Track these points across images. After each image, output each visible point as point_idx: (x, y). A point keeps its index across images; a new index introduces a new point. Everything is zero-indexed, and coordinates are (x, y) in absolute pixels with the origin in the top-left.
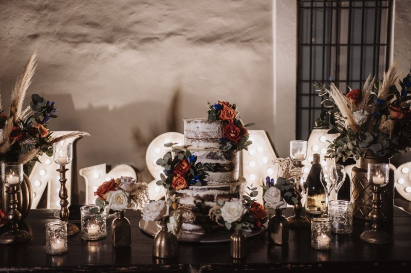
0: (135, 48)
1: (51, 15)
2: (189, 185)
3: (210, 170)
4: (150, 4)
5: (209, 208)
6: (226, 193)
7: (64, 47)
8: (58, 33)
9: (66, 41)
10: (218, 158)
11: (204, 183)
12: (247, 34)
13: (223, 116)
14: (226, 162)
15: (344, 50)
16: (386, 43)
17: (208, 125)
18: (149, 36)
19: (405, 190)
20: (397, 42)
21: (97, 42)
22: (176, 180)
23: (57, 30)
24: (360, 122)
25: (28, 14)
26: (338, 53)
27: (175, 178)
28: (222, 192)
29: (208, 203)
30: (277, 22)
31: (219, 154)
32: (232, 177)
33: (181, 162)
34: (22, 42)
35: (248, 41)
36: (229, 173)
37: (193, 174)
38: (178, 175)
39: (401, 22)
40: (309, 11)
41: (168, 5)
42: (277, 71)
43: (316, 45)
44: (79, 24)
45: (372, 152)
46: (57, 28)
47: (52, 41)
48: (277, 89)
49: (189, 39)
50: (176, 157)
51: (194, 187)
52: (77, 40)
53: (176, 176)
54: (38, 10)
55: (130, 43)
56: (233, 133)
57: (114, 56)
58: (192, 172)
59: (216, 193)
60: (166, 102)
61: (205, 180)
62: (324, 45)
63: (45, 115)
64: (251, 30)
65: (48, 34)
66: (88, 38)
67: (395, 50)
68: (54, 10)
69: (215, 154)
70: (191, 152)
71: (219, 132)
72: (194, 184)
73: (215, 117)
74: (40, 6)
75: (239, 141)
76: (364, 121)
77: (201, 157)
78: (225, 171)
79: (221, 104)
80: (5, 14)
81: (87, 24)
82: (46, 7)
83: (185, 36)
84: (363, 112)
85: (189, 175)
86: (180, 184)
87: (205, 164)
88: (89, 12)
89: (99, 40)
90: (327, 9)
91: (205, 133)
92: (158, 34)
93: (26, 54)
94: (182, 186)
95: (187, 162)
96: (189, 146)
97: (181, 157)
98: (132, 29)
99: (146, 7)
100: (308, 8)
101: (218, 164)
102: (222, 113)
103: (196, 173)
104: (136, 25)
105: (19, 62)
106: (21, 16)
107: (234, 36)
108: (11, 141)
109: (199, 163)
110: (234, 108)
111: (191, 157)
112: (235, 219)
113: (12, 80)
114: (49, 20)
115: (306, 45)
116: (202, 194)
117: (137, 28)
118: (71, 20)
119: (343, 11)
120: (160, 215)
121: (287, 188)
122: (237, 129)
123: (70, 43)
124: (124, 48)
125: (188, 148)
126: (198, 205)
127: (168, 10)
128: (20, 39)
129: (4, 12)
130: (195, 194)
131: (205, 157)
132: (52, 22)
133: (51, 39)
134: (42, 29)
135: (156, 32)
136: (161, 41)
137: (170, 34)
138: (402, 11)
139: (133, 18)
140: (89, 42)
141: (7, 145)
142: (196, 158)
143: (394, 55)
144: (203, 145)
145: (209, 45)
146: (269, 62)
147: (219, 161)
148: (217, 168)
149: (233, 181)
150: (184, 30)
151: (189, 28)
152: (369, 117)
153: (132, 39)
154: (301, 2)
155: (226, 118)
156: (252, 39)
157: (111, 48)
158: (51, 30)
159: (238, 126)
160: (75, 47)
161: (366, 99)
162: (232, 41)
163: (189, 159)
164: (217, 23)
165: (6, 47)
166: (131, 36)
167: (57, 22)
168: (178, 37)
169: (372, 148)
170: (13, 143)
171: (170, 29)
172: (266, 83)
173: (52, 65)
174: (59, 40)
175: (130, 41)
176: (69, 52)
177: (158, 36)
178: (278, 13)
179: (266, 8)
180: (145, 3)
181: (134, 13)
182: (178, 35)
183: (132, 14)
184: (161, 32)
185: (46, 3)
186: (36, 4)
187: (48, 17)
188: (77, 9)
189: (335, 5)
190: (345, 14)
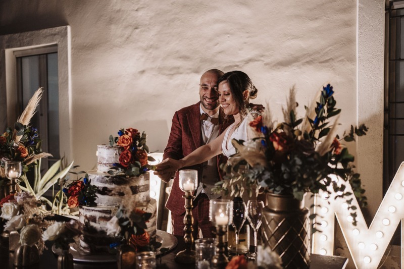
1: (154, 53)
2: (82, 205)
4: (232, 34)
6: (108, 216)
7: (163, 79)
8: (159, 68)
9: (164, 74)
10: (106, 182)
11: (94, 205)
12: (327, 53)
18: (230, 64)
21: (188, 73)
28: (103, 215)
29: (92, 224)
34: (134, 78)
35: (327, 61)
41: (247, 33)
44: (174, 59)
46: (158, 63)
47: (154, 75)
49: (266, 64)
51: (86, 207)
52: (172, 73)
54: (146, 50)
59: (98, 215)
61: (95, 202)
64: (330, 49)
65: (152, 69)
66: (181, 70)
68: (157, 48)
71: (116, 158)
74: (147, 46)
78: (112, 195)
80: (124, 56)
81: (180, 58)
82: (151, 47)
83: (263, 61)
86: (74, 203)
88: (182, 47)
89: (189, 71)
92: (239, 62)
98: (215, 59)
99: (229, 37)
101: (106, 188)
104: (219, 55)
106: (134, 56)
107: (312, 57)
114: (153, 57)
116: (89, 214)
117: (220, 57)
118: (168, 55)
123: (167, 75)
126: (86, 224)
127: (248, 38)
128: (133, 75)
129: (124, 54)
130: (85, 214)
131: (95, 180)
132: (155, 59)
133: (154, 73)
134: (148, 65)
135: (236, 60)
136: (241, 68)
137: (248, 61)
139: (217, 48)
140: (181, 73)
145: (285, 68)
147: (107, 185)
148: (105, 192)
150: (262, 56)
151: (267, 54)
155: (122, 144)
156: (332, 59)
157: (198, 78)
158: (154, 65)
160: (171, 79)
162: (308, 63)
164: (295, 46)
165: (124, 82)
166: (215, 66)
167: (158, 58)
168: (256, 63)
171: (249, 56)
173: (154, 95)
174: (159, 73)
177: (238, 64)
179: (349, 24)
180: (228, 34)
181: (218, 44)
182: (256, 61)
183: (216, 45)
184: (241, 59)
185: (151, 43)
186: (144, 45)
187: (152, 55)
188: (174, 45)
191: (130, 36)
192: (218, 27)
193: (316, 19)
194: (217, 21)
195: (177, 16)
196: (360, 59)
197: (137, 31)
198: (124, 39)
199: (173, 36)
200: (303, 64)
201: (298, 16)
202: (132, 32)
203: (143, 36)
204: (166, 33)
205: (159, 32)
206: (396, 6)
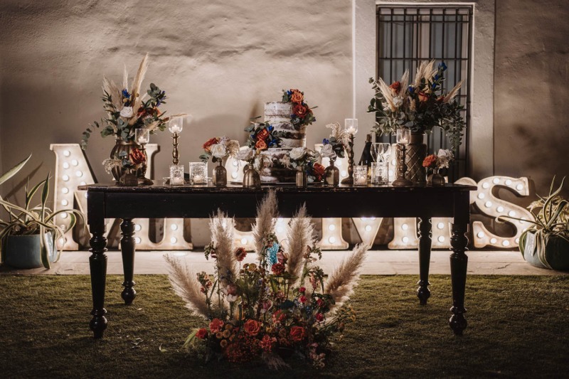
0: (214, 61)
1: (131, 28)
2: (268, 147)
3: (283, 136)
4: (229, 18)
8: (137, 46)
10: (289, 128)
11: (279, 146)
12: (327, 47)
13: (294, 99)
14: (295, 132)
16: (467, 57)
17: (282, 105)
18: (228, 49)
19: (485, 206)
20: (477, 56)
21: (176, 55)
22: (259, 143)
23: (137, 43)
24: (397, 105)
25: (110, 27)
29: (281, 160)
30: (356, 35)
31: (290, 125)
33: (262, 130)
34: (102, 55)
35: (327, 54)
36: (298, 140)
37: (271, 139)
38: (260, 140)
39: (481, 37)
40: (389, 24)
41: (247, 18)
42: (356, 86)
43: (396, 59)
44: (158, 38)
46: (137, 41)
47: (131, 54)
48: (357, 102)
49: (267, 53)
50: (259, 127)
51: (272, 149)
52: (156, 53)
53: (258, 140)
54: (119, 23)
55: (209, 56)
56: (301, 111)
57: (193, 69)
58: (270, 137)
60: (245, 115)
61: (280, 144)
62: (404, 59)
63: (157, 101)
64: (330, 44)
65: (128, 47)
66: (168, 51)
67: (475, 64)
68: (134, 23)
69: (287, 125)
70: (270, 124)
71: (290, 111)
72: (272, 146)
73: (288, 100)
74: (121, 20)
75: (305, 117)
76: (400, 104)
77: (277, 127)
78: (294, 138)
79: (293, 91)
81: (167, 37)
82: (126, 21)
83: (264, 49)
84: (400, 98)
85: (268, 139)
86: (262, 146)
87: (280, 132)
88: (168, 25)
89: (178, 53)
90: (407, 23)
91: (280, 111)
92: (237, 48)
93: (106, 67)
94: (263, 148)
95: (267, 130)
97: (262, 127)
98: (211, 42)
99: (226, 20)
100: (387, 22)
101: (289, 133)
102: (293, 96)
103: (273, 138)
104: (215, 39)
105: (98, 75)
106: (102, 29)
107: (314, 49)
108: (138, 115)
109: (276, 131)
110: (302, 94)
111: (269, 128)
114: (129, 33)
115: (386, 59)
116: (277, 154)
117: (216, 41)
118: (150, 33)
119: (423, 25)
120: (249, 156)
121: (337, 144)
122: (304, 108)
124: (203, 61)
125: (268, 122)
126: (275, 160)
127: (247, 23)
128: (100, 52)
130: (272, 154)
131: (279, 127)
132: (132, 36)
133: (131, 52)
134: (122, 42)
135: (235, 45)
136: (240, 54)
137: (249, 48)
138: (482, 26)
139: (212, 31)
140: (169, 55)
141: (136, 118)
142: (273, 128)
143: (475, 70)
144: (278, 119)
145: (288, 58)
146: (349, 75)
147: (290, 131)
148: (288, 136)
150: (263, 44)
151: (269, 42)
152: (404, 101)
153: (211, 52)
154: (380, 16)
155: (296, 100)
156: (332, 53)
157: (190, 62)
158: (130, 43)
159: (304, 106)
160: (155, 60)
162: (310, 54)
164: (296, 37)
165: (87, 60)
166: (210, 50)
167: (137, 35)
168: (257, 50)
170: (140, 117)
171: (249, 43)
172: (346, 96)
174: (139, 53)
175: (209, 54)
177: (237, 50)
178: (356, 27)
179: (346, 22)
180: (224, 16)
181: (213, 26)
182: (257, 48)
183: (211, 27)
184: (241, 45)
185: (126, 16)
186: (116, 17)
187: (128, 31)
188: (157, 22)
189: (415, 18)
190: (425, 29)
191: (96, 4)
192: (212, 8)
193: (317, 13)
196: (357, 55)
198: (86, 7)
199: (156, 12)
200: (306, 55)
201: (299, 8)
203: (114, 6)
204: (146, 7)
205: (137, 4)
206: (383, 12)
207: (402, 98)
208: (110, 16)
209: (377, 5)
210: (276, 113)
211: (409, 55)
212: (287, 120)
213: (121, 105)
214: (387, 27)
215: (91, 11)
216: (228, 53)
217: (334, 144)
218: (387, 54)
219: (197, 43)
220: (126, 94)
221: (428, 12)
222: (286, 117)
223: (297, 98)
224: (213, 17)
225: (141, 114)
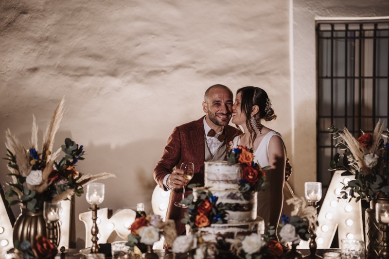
0: (140, 81)
1: (52, 47)
2: (211, 223)
3: (230, 209)
4: (157, 35)
5: (229, 244)
6: (246, 230)
7: (65, 80)
8: (58, 66)
9: (67, 75)
10: (237, 198)
11: (225, 222)
12: (262, 66)
13: (242, 159)
14: (244, 202)
15: (368, 83)
17: (228, 168)
18: (155, 69)
21: (100, 76)
22: (199, 219)
23: (58, 62)
24: (370, 165)
25: (29, 46)
26: (362, 86)
27: (198, 217)
28: (241, 230)
29: (228, 240)
30: (294, 53)
31: (239, 195)
32: (250, 216)
33: (203, 202)
34: (21, 76)
35: (263, 74)
36: (248, 212)
37: (215, 213)
38: (201, 214)
40: (330, 41)
41: (176, 36)
43: (337, 78)
44: (81, 57)
45: (384, 193)
46: (58, 61)
47: (52, 75)
49: (198, 72)
50: (199, 198)
51: (216, 225)
52: (79, 74)
53: (199, 214)
54: (39, 42)
55: (135, 76)
56: (252, 175)
57: (118, 90)
58: (214, 211)
59: (236, 230)
61: (226, 219)
62: (346, 77)
63: (74, 158)
64: (266, 62)
65: (48, 67)
66: (91, 71)
68: (55, 42)
69: (235, 195)
70: (213, 192)
71: (238, 174)
72: (215, 222)
73: (234, 161)
74: (41, 38)
75: (257, 183)
76: (374, 165)
77: (222, 198)
78: (243, 210)
79: (240, 148)
80: (4, 46)
81: (90, 56)
82: (47, 39)
83: (195, 68)
84: (374, 156)
85: (211, 214)
86: (203, 222)
87: (226, 204)
88: (92, 44)
89: (102, 73)
90: (348, 40)
91: (225, 175)
92: (166, 67)
93: (24, 89)
94: (205, 224)
95: (209, 202)
96: (209, 187)
97: (203, 197)
98: (137, 61)
99: (153, 38)
100: (327, 38)
101: (237, 204)
102: (241, 156)
103: (218, 212)
104: (142, 57)
105: (16, 97)
106: (21, 48)
107: (249, 68)
109: (220, 203)
110: (251, 151)
111: (212, 197)
112: (255, 251)
113: (8, 116)
114: (50, 52)
115: (327, 77)
116: (223, 232)
117: (143, 60)
118: (73, 52)
119: (366, 41)
121: (301, 225)
122: (255, 171)
123: (71, 76)
124: (129, 82)
125: (210, 189)
126: (219, 242)
127: (177, 41)
128: (18, 72)
129: (3, 44)
130: (217, 231)
131: (225, 197)
132: (53, 55)
133: (52, 73)
134: (42, 62)
135: (163, 64)
136: (169, 74)
137: (178, 67)
139: (139, 50)
140: (91, 75)
141: (45, 185)
142: (216, 198)
144: (224, 186)
147: (239, 202)
148: (237, 208)
149: (251, 220)
150: (194, 63)
151: (199, 60)
152: (379, 160)
153: (137, 72)
154: (320, 32)
155: (245, 161)
156: (268, 72)
157: (115, 82)
158: (51, 63)
159: (255, 169)
160: (77, 81)
161: (377, 143)
162: (245, 74)
163: (211, 199)
164: (229, 55)
165: (4, 81)
166: (136, 69)
167: (59, 54)
168: (186, 70)
169: (383, 189)
170: (50, 183)
171: (178, 61)
173: (52, 100)
174: (60, 73)
175: (136, 74)
176: (70, 87)
177: (165, 69)
178: (295, 44)
179: (283, 39)
180: (152, 34)
181: (139, 44)
182: (186, 67)
183: (137, 45)
184: (169, 64)
185: (47, 34)
186: (37, 36)
187: (49, 50)
188: (79, 40)
189: (357, 34)
190: (369, 45)
191: (14, 21)
192: (139, 25)
193: (252, 30)
194: (138, 18)
195: (85, 6)
196: (295, 75)
197: (26, 16)
198: (3, 24)
199: (79, 29)
200: (239, 75)
201: (232, 25)
202: (16, 17)
203: (34, 24)
204: (68, 25)
205: (59, 21)
206: (322, 28)
207: (376, 156)
208: (29, 34)
209: (316, 21)
210: (221, 178)
211: (351, 74)
212: (234, 187)
213: (28, 168)
214: (327, 44)
215: (9, 28)
216: (155, 73)
217: (298, 225)
218: (327, 72)
219: (122, 62)
220: (34, 153)
221: (372, 27)
222: (233, 182)
223: (246, 158)
224: (140, 34)
225: (53, 179)
